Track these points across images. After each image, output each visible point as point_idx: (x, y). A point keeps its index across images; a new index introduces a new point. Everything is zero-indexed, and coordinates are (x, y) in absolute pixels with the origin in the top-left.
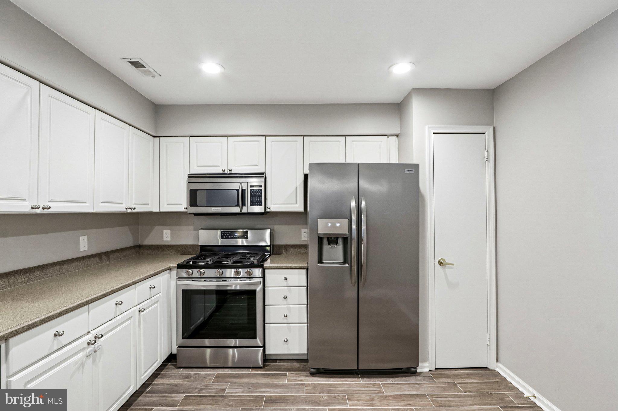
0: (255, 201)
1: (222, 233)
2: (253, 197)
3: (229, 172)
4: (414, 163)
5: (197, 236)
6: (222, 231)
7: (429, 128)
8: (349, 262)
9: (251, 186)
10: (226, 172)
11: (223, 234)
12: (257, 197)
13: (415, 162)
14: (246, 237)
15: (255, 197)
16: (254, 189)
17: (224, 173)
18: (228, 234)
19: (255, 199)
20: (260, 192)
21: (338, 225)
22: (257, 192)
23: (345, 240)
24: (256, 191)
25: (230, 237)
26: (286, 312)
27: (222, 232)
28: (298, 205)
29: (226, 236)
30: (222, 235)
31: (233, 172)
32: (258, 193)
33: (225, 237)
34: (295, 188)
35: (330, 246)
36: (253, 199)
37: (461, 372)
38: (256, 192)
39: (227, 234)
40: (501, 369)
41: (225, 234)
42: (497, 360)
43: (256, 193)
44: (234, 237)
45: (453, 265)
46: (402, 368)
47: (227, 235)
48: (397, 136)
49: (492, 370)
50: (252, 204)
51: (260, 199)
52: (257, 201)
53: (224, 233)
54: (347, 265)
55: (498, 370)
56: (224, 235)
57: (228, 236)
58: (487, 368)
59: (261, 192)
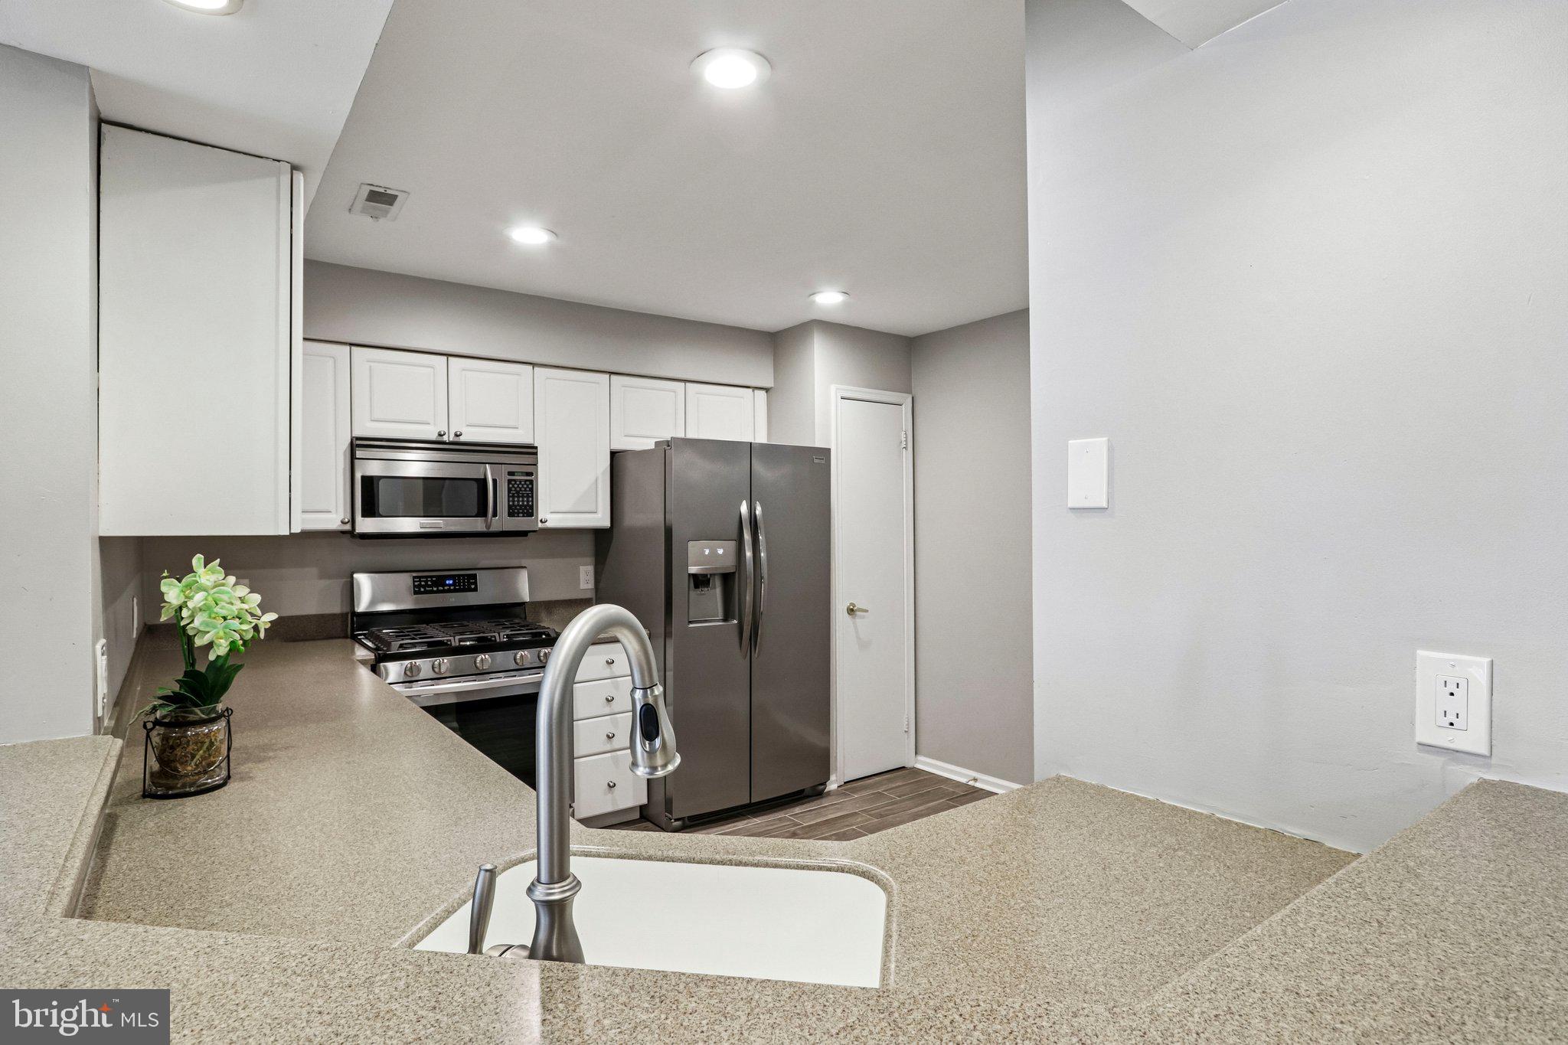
0: (518, 505)
1: (414, 582)
2: (513, 496)
3: (452, 438)
4: (816, 446)
5: (350, 592)
6: (415, 574)
7: (837, 389)
8: (737, 616)
9: (511, 473)
10: (445, 438)
11: (416, 583)
12: (523, 497)
13: (818, 444)
14: (473, 586)
15: (518, 497)
16: (514, 480)
17: (440, 439)
18: (429, 583)
19: (518, 501)
20: (528, 485)
21: (720, 551)
22: (523, 487)
23: (727, 578)
24: (520, 483)
25: (435, 589)
26: (611, 730)
27: (414, 577)
28: (599, 515)
29: (424, 587)
30: (415, 586)
31: (462, 439)
32: (525, 489)
33: (422, 590)
34: (595, 478)
35: (699, 591)
36: (513, 501)
37: (877, 779)
38: (520, 486)
39: (426, 582)
40: (926, 764)
41: (423, 583)
42: (916, 753)
43: (520, 488)
44: (446, 588)
45: (867, 611)
46: (803, 791)
47: (427, 585)
48: (767, 390)
49: (910, 768)
50: (512, 513)
51: (528, 501)
52: (523, 505)
53: (420, 581)
54: (735, 622)
55: (919, 766)
56: (420, 586)
57: (429, 586)
58: (904, 767)
59: (530, 486)
